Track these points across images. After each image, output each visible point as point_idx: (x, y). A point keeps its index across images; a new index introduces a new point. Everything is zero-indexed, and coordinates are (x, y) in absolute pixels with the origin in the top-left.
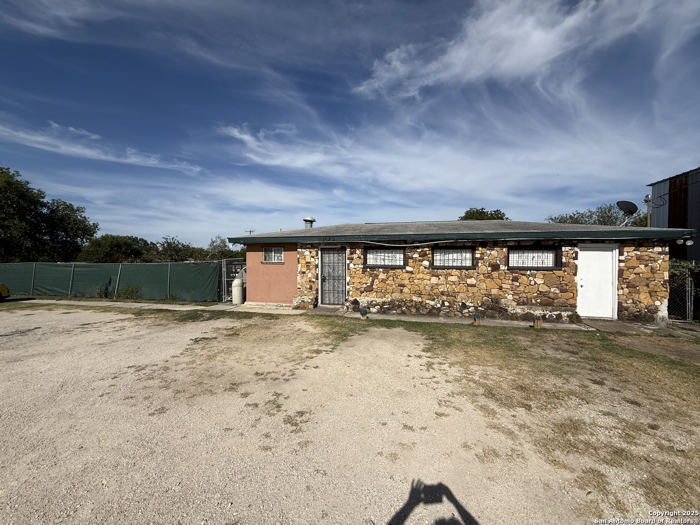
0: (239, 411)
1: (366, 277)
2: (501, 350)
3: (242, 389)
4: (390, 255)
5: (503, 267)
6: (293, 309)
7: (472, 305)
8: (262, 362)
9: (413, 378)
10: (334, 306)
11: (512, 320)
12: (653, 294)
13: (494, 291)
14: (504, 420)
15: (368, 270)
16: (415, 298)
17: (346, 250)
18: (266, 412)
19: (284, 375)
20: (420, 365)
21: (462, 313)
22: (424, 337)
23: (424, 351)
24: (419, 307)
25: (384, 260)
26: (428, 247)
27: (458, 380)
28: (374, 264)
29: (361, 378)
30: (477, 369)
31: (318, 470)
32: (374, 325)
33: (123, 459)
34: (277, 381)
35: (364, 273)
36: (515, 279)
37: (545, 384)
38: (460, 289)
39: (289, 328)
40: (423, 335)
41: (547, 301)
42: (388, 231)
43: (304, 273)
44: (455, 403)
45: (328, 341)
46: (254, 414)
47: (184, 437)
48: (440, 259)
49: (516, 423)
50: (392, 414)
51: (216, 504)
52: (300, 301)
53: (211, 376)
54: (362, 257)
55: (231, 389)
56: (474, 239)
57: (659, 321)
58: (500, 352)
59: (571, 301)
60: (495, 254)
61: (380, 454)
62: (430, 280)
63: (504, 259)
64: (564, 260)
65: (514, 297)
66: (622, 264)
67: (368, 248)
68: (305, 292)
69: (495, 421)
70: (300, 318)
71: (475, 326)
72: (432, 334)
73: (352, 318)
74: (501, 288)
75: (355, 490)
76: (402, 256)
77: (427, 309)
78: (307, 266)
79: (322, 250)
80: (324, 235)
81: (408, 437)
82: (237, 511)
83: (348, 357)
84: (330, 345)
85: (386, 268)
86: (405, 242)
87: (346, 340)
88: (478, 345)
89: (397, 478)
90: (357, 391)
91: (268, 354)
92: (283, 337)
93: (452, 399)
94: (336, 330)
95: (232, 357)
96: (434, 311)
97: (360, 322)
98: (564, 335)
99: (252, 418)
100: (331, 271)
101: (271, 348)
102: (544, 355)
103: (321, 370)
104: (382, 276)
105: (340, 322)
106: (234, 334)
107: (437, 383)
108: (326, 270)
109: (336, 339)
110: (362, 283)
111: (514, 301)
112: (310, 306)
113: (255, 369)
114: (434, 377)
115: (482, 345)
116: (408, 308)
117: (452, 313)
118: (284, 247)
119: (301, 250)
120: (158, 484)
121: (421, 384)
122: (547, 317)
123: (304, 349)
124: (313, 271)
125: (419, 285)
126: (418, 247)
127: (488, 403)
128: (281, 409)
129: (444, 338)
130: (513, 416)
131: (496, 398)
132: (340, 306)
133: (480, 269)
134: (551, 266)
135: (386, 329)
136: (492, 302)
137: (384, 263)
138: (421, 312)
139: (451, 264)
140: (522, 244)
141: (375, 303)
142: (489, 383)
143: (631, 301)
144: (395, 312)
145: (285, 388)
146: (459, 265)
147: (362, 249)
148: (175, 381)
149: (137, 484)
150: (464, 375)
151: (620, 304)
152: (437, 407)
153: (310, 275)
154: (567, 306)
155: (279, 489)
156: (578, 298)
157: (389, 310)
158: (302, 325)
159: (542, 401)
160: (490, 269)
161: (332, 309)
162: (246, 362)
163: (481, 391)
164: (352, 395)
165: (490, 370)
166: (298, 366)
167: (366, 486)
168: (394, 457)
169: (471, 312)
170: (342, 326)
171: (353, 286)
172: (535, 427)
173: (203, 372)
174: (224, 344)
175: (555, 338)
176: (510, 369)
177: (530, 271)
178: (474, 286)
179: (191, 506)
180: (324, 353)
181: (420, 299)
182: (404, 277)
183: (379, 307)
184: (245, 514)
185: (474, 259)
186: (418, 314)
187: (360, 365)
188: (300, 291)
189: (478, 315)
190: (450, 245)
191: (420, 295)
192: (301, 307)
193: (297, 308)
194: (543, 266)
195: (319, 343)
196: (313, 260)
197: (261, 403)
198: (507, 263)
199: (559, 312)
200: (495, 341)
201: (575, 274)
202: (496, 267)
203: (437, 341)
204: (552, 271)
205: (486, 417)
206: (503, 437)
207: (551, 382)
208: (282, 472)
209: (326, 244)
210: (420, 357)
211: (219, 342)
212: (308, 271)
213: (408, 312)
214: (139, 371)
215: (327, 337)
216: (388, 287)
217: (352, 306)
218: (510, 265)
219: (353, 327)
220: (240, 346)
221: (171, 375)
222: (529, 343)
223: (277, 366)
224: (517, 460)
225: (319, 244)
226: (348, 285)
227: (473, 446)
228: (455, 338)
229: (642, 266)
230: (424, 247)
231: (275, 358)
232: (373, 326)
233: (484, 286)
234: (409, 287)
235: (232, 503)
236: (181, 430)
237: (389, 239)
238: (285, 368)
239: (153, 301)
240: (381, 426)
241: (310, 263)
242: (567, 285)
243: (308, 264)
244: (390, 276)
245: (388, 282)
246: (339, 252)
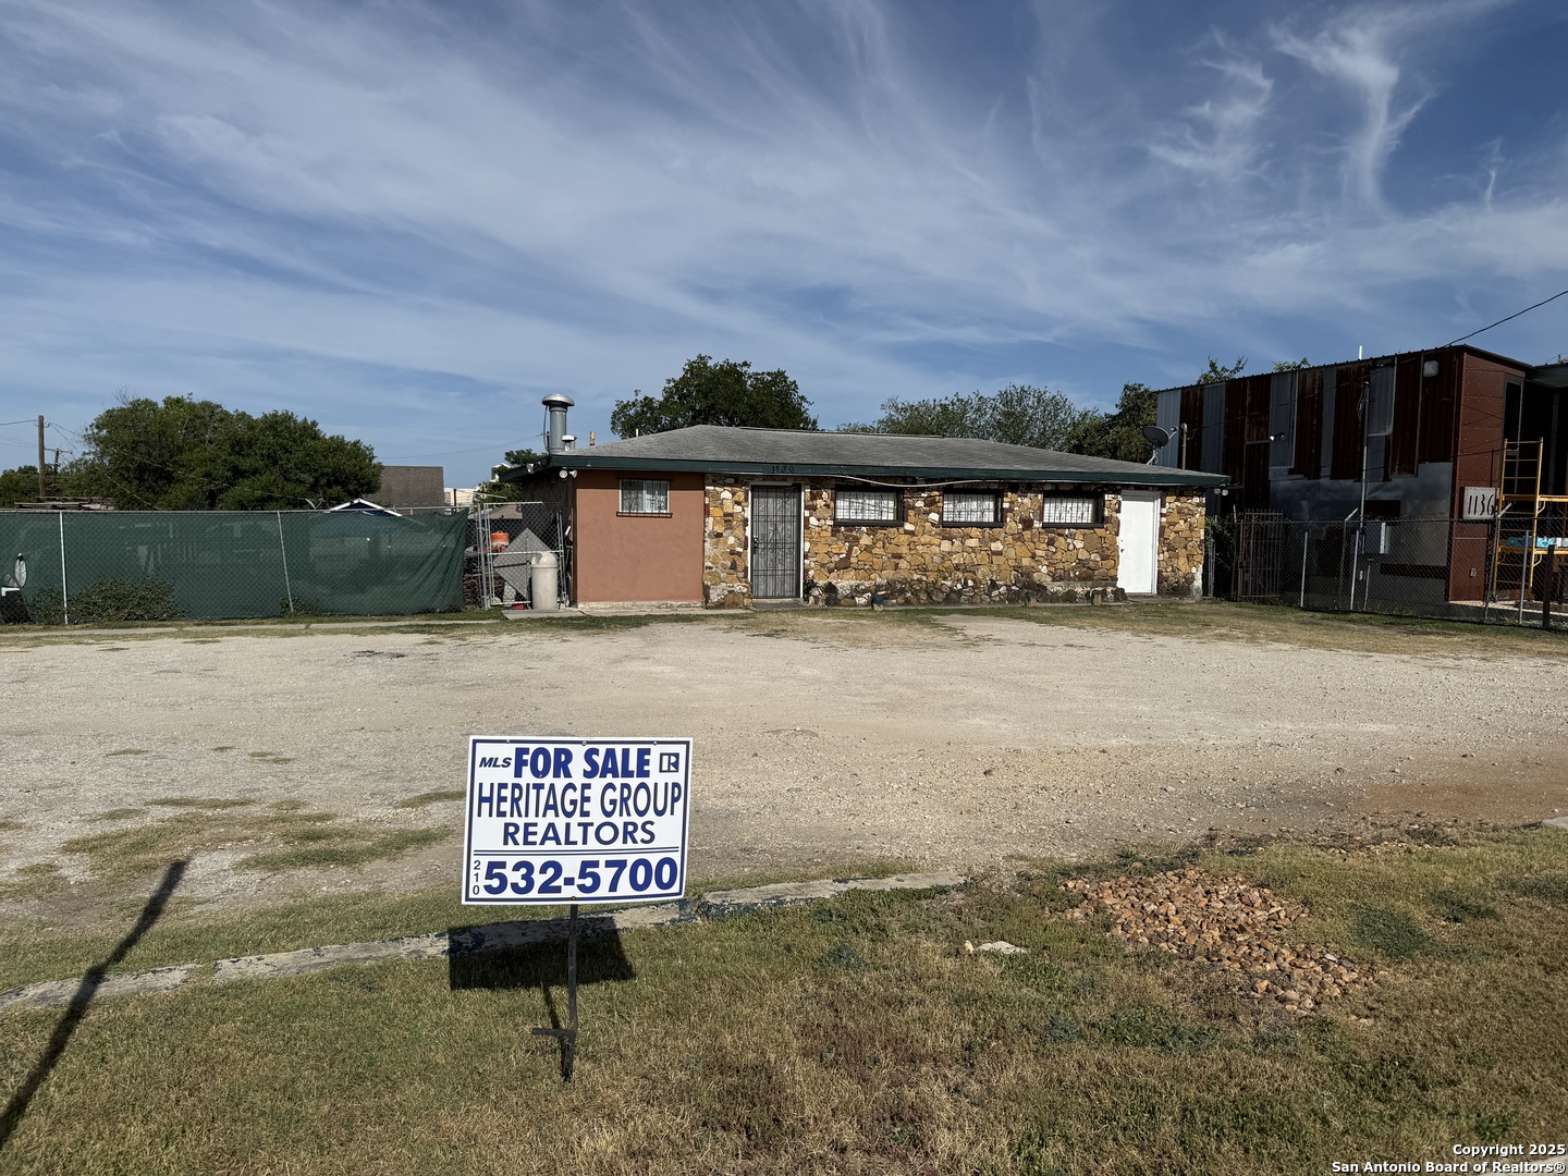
1: (840, 543)
5: (1037, 524)
7: (1003, 583)
10: (780, 600)
12: (1191, 558)
13: (1026, 562)
15: (843, 529)
17: (801, 491)
21: (990, 597)
24: (931, 590)
25: (863, 510)
26: (938, 489)
28: (850, 518)
35: (833, 535)
36: (1051, 542)
38: (983, 558)
41: (1087, 573)
43: (719, 535)
48: (953, 509)
52: (726, 593)
54: (832, 504)
56: (1002, 478)
57: (1195, 593)
59: (1112, 573)
60: (1026, 503)
62: (939, 546)
63: (1039, 511)
64: (1106, 513)
65: (1049, 569)
66: (1164, 519)
67: (841, 489)
68: (722, 575)
74: (1033, 557)
76: (893, 504)
77: (942, 592)
78: (726, 521)
79: (753, 489)
80: (774, 460)
85: (874, 526)
86: (904, 480)
96: (953, 596)
104: (865, 540)
108: (762, 529)
110: (830, 555)
111: (1050, 575)
112: (745, 600)
116: (915, 593)
117: (978, 597)
118: (670, 481)
119: (712, 488)
124: (738, 532)
125: (924, 555)
126: (923, 490)
132: (789, 599)
133: (1007, 527)
134: (1091, 521)
136: (1023, 576)
137: (863, 516)
139: (968, 519)
140: (1061, 488)
141: (861, 588)
143: (1170, 569)
144: (894, 601)
146: (979, 519)
147: (831, 489)
151: (1160, 572)
153: (731, 540)
154: (1108, 580)
156: (1119, 567)
157: (886, 599)
160: (1020, 526)
169: (1003, 594)
171: (814, 559)
177: (1068, 529)
178: (999, 553)
182: (901, 541)
185: (997, 511)
188: (710, 573)
191: (925, 571)
192: (727, 603)
193: (718, 606)
194: (1082, 521)
196: (738, 509)
198: (1041, 519)
201: (1117, 534)
202: (1027, 524)
204: (1093, 529)
212: (729, 531)
213: (914, 600)
216: (875, 560)
217: (825, 597)
218: (1044, 521)
225: (751, 477)
226: (805, 558)
229: (1182, 522)
230: (934, 490)
233: (1012, 553)
241: (731, 515)
242: (1108, 549)
243: (728, 518)
244: (878, 540)
245: (875, 551)
246: (787, 494)
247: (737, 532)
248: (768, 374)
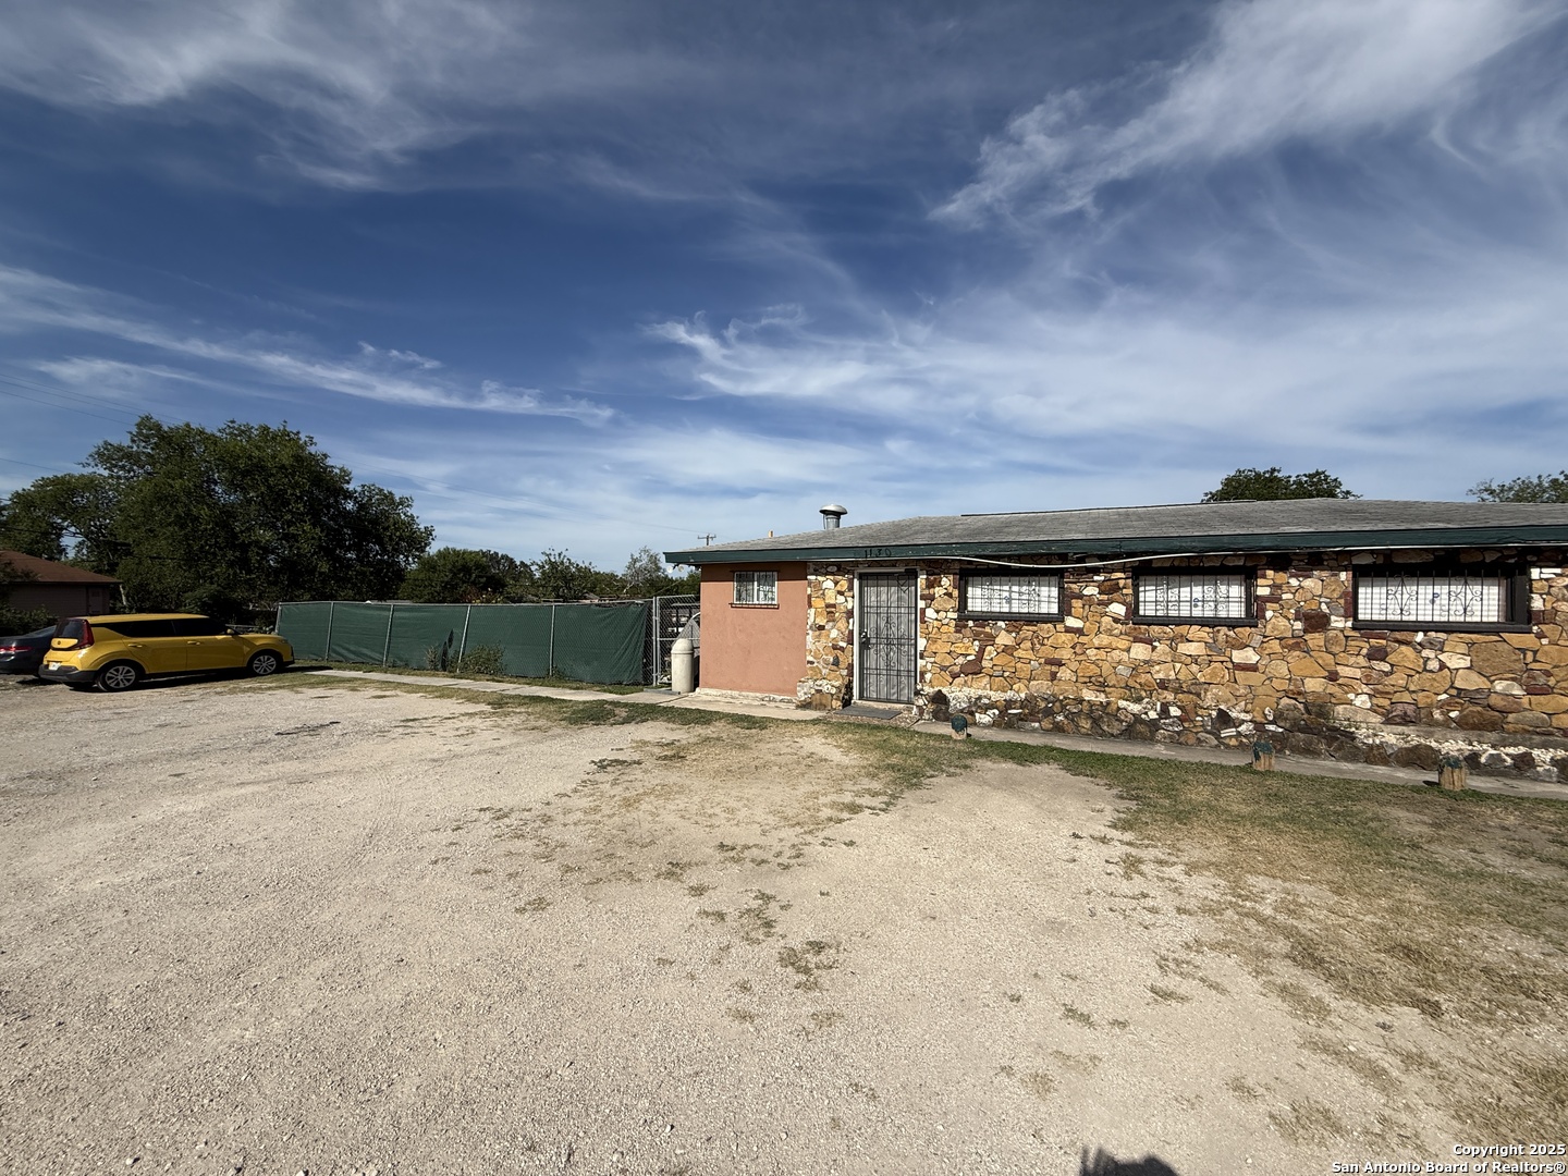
0: (687, 925)
1: (966, 640)
2: (1338, 842)
3: (693, 878)
4: (1024, 589)
5: (1338, 622)
6: (798, 707)
7: (1249, 717)
8: (732, 822)
9: (1089, 893)
10: (890, 705)
11: (1369, 760)
13: (1314, 685)
14: (1354, 1033)
15: (971, 623)
16: (1089, 695)
17: (916, 578)
18: (742, 934)
19: (779, 854)
20: (1107, 861)
21: (1218, 737)
22: (1115, 791)
23: (1114, 826)
24: (1099, 719)
25: (1009, 600)
26: (1123, 569)
27: (1211, 910)
28: (985, 609)
29: (956, 879)
30: (1266, 886)
31: (856, 1085)
32: (986, 756)
33: (470, 994)
34: (765, 867)
35: (959, 632)
36: (1378, 654)
37: (1485, 948)
38: (1214, 674)
39: (789, 750)
40: (1110, 787)
41: (1482, 718)
42: (1018, 534)
43: (821, 628)
44: (1206, 970)
45: (876, 785)
46: (718, 936)
47: (580, 965)
48: (1152, 598)
49: (1391, 1045)
50: (1036, 975)
51: (641, 1122)
52: (813, 691)
53: (629, 843)
54: (956, 593)
55: (670, 874)
56: (1250, 549)
58: (1334, 847)
61: (1007, 1070)
62: (1128, 650)
63: (1342, 601)
64: (1537, 603)
65: (1375, 701)
67: (968, 574)
68: (824, 671)
69: (1327, 1032)
70: (812, 728)
71: (1256, 772)
72: (1135, 784)
73: (931, 735)
74: (1333, 677)
75: (946, 1149)
76: (1055, 592)
77: (1122, 721)
78: (829, 613)
79: (861, 577)
80: (867, 543)
81: (1075, 1039)
82: (684, 1147)
83: (923, 827)
84: (881, 794)
85: (1015, 621)
86: (1064, 558)
87: (917, 786)
88: (1269, 824)
89: (1051, 1140)
90: (946, 908)
91: (745, 806)
92: (776, 769)
93: (1198, 959)
94: (894, 760)
95: (671, 806)
96: (1140, 728)
97: (951, 745)
98: (1545, 815)
99: (713, 942)
100: (883, 625)
101: (751, 792)
102: (1478, 867)
103: (862, 851)
104: (1004, 639)
105: (903, 742)
106: (675, 756)
107: (1153, 910)
108: (872, 621)
109: (894, 782)
110: (954, 655)
111: (1375, 712)
112: (834, 702)
113: (719, 835)
114: (1145, 896)
115: (1281, 825)
116: (1071, 717)
117: (1192, 736)
118: (778, 572)
119: (814, 577)
120: (531, 1057)
121: (1111, 910)
122: (1483, 760)
123: (822, 800)
124: (842, 624)
125: (1101, 664)
126: (1096, 571)
127: (1304, 983)
128: (773, 931)
129: (1169, 797)
130: (1384, 1026)
131: (1328, 969)
132: (902, 706)
133: (1269, 626)
134: (1495, 619)
135: (1015, 766)
136: (1308, 712)
137: (1010, 607)
138: (1105, 728)
139: (1185, 612)
140: (1399, 560)
141: (987, 701)
142: (1304, 926)
144: (1037, 725)
145: (784, 886)
146: (1209, 613)
147: (954, 574)
148: (563, 847)
149: (494, 1050)
150: (1229, 898)
152: (1155, 973)
153: (834, 633)
154: (1551, 734)
155: (770, 1114)
157: (1022, 720)
158: (817, 743)
159: (1475, 996)
160: (1298, 625)
161: (884, 711)
162: (699, 819)
163: (1281, 945)
164: (934, 918)
165: (1306, 892)
166: (809, 838)
167: (971, 1143)
168: (1041, 1084)
169: (1246, 736)
170: (907, 753)
171: (932, 660)
172: (1455, 1066)
173: (614, 832)
174: (657, 777)
175: (1511, 820)
176: (1367, 895)
177: (1425, 632)
178: (1253, 668)
179: (593, 1117)
180: (868, 811)
181: (1102, 698)
182: (1060, 641)
183: (997, 712)
184: (700, 1155)
185: (1251, 599)
186: (1097, 732)
187: (953, 847)
188: (811, 669)
189: (1262, 743)
190: (1184, 565)
191: (1102, 686)
192: (814, 703)
193: (805, 705)
194: (1468, 619)
195: (855, 789)
196: (841, 599)
197: (732, 912)
198: (1352, 609)
199: (1522, 750)
200: (1319, 816)
202: (1317, 622)
203: (1149, 805)
204: (1497, 633)
205: (1297, 1016)
206: (1353, 1081)
207: (1504, 946)
208: (777, 1075)
209: (871, 564)
210: (1104, 840)
211: (646, 771)
212: (831, 624)
213: (1070, 727)
214: (498, 819)
215: (873, 776)
216: (1019, 665)
217: (931, 707)
218: (1361, 617)
219: (933, 756)
220: (688, 782)
221: (555, 833)
222: (1425, 830)
223: (764, 833)
224: (1401, 1150)
225: (856, 564)
226: (921, 658)
227: (1261, 1090)
228: (1200, 799)
230: (1113, 571)
231: (760, 814)
232: (982, 756)
233: (1280, 669)
234: (1074, 666)
235: (672, 1127)
236: (573, 950)
237: (1023, 552)
238: (781, 840)
239: (524, 680)
240: (1006, 1001)
241: (834, 606)
242: (1548, 674)
243: (830, 609)
244: (1024, 639)
245: (1019, 653)
246: (901, 582)
247: (839, 624)
248: (1305, 475)
